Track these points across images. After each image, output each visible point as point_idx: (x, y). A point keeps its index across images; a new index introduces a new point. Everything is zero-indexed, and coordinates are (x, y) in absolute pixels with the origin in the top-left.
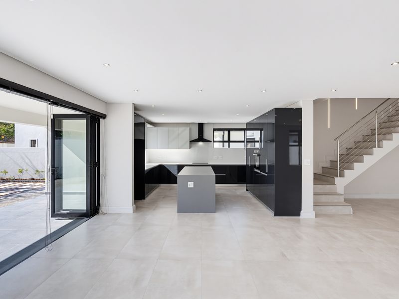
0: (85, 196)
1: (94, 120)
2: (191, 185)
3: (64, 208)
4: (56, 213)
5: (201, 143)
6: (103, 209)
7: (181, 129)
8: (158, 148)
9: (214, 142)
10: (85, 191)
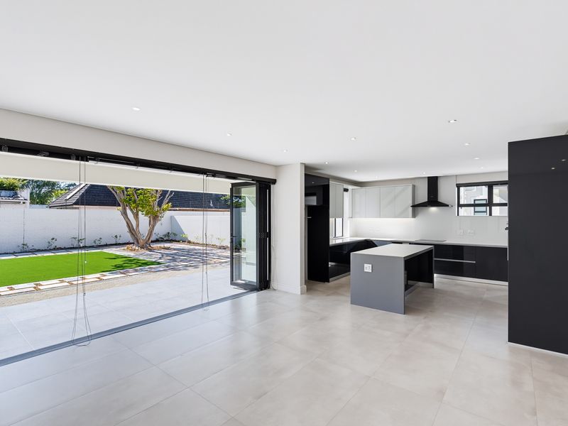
0: (255, 267)
1: (264, 187)
2: (368, 268)
3: (243, 279)
4: (234, 281)
5: (433, 209)
6: (273, 284)
7: (399, 188)
8: (366, 217)
9: (459, 205)
10: (255, 262)
